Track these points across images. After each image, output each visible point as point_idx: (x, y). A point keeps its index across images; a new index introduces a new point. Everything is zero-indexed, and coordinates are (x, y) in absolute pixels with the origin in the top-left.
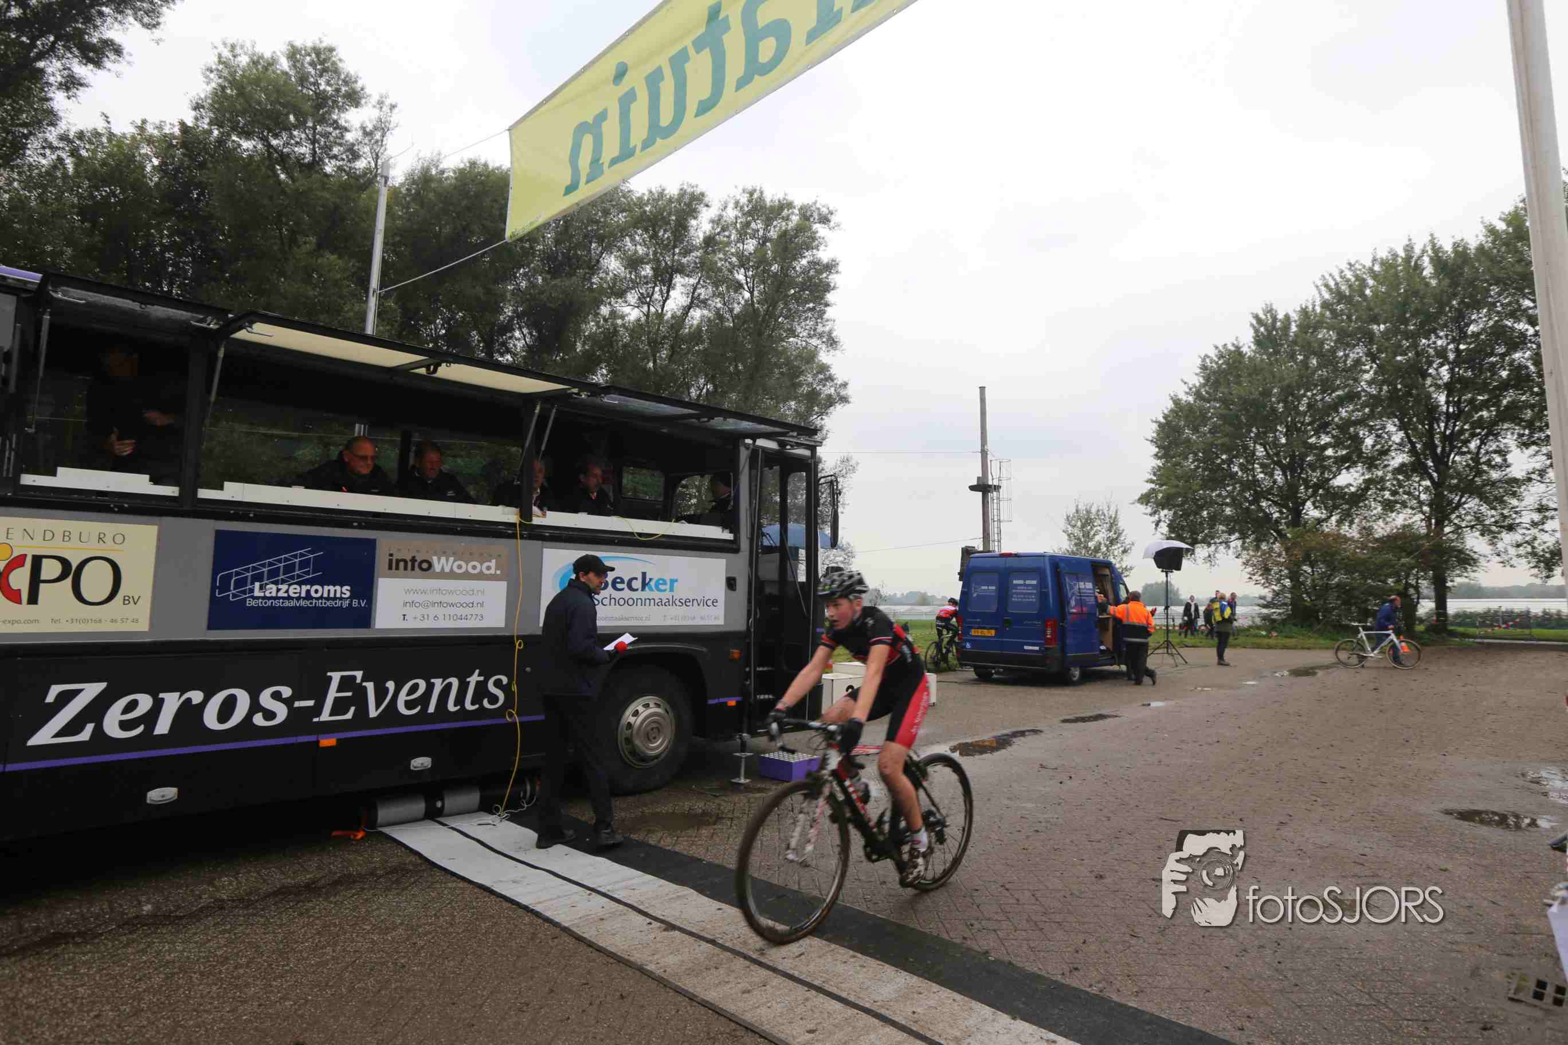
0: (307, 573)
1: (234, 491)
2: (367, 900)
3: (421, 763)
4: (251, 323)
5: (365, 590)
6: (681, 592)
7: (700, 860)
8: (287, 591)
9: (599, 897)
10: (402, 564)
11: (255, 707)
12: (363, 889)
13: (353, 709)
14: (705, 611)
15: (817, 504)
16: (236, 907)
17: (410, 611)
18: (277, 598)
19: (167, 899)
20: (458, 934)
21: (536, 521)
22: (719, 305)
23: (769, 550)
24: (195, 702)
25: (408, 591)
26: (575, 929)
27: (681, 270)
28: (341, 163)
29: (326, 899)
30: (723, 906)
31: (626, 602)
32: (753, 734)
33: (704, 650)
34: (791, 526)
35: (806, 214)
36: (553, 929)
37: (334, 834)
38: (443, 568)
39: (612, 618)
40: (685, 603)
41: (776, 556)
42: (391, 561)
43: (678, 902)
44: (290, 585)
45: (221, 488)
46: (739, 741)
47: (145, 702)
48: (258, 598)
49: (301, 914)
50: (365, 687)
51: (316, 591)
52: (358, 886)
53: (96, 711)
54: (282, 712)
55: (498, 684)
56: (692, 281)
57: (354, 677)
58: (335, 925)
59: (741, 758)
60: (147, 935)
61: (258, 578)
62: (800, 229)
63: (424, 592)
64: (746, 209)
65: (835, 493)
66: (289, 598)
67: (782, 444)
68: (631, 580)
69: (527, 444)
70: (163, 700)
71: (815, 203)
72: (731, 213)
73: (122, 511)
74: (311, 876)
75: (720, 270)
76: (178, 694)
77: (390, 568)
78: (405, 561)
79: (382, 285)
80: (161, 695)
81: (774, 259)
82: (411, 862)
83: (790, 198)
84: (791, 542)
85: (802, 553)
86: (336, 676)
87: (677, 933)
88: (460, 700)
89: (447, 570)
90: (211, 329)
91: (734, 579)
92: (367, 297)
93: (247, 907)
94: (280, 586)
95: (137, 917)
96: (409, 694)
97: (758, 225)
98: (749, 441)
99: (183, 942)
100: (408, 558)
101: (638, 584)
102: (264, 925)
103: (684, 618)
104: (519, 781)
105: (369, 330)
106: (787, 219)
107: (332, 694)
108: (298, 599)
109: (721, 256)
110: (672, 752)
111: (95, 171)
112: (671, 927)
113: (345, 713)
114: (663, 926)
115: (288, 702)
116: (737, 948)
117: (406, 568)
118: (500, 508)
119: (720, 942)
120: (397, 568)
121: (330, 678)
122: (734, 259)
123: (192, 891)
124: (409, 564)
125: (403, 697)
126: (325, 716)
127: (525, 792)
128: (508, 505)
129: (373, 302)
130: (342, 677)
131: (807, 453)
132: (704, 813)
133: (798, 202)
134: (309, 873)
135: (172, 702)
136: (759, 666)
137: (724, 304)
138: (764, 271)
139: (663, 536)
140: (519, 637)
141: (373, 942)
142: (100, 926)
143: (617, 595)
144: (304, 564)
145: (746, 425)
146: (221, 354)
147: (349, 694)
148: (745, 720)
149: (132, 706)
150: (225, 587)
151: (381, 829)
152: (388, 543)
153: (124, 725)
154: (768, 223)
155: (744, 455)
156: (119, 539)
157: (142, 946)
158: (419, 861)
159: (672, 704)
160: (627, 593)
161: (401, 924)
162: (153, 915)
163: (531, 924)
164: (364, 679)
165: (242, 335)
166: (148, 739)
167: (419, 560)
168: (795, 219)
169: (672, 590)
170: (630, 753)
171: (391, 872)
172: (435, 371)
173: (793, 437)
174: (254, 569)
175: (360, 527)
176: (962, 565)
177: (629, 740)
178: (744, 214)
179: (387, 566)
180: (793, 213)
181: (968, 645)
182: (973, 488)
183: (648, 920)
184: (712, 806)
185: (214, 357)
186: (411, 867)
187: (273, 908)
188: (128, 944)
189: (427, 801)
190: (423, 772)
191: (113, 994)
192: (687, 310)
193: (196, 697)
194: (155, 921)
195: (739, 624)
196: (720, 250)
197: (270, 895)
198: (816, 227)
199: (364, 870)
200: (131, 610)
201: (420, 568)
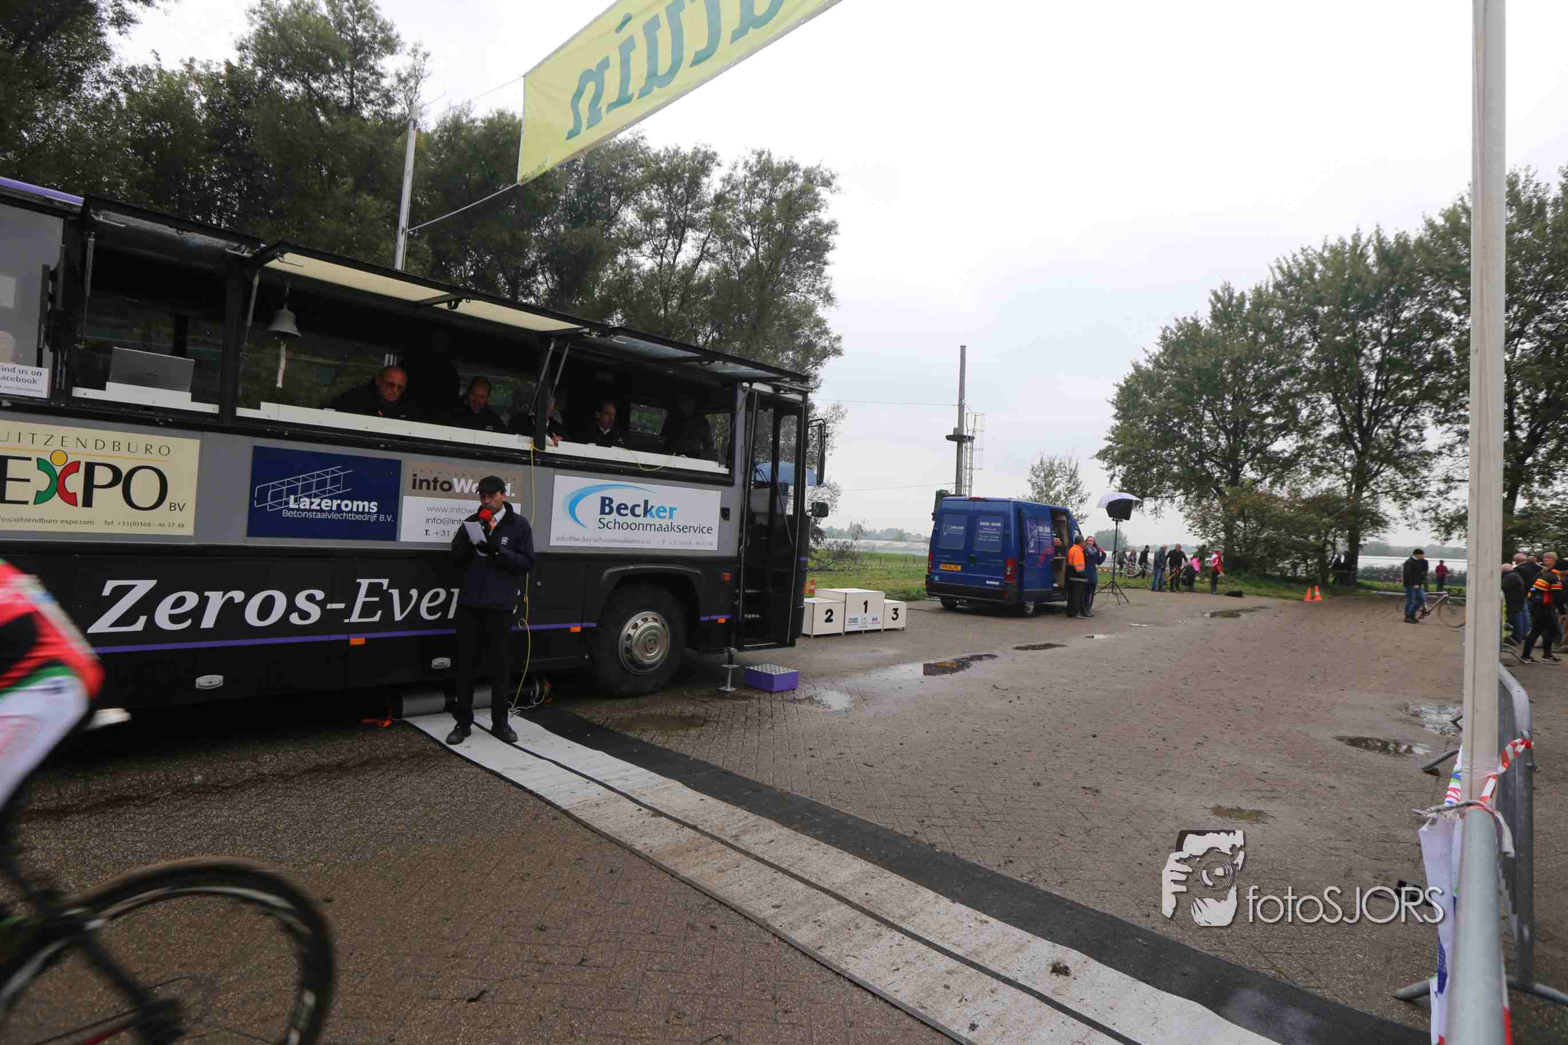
0: (338, 489)
1: (270, 411)
2: (391, 780)
3: (441, 662)
4: (283, 253)
5: (391, 506)
6: (679, 520)
7: (688, 757)
8: (319, 505)
9: (596, 785)
10: (425, 484)
11: (291, 607)
12: (388, 770)
13: (380, 612)
14: (699, 536)
15: (806, 445)
16: (277, 780)
17: (433, 528)
18: (310, 510)
19: (216, 770)
20: (471, 812)
21: (549, 449)
22: (727, 259)
23: (761, 485)
24: (237, 601)
26: (573, 812)
27: (692, 224)
28: (377, 108)
29: (355, 777)
30: (705, 797)
31: (629, 526)
32: (741, 648)
33: (699, 572)
34: (782, 464)
35: (810, 177)
36: (554, 812)
37: (365, 721)
38: (462, 489)
39: (614, 541)
40: (682, 529)
41: (768, 490)
42: (415, 481)
43: (666, 792)
44: (322, 499)
45: (258, 407)
46: (727, 654)
47: (192, 599)
48: (293, 510)
49: (333, 789)
50: (391, 594)
51: (346, 506)
52: (384, 767)
53: (147, 605)
54: (315, 613)
56: (703, 235)
57: (381, 585)
58: (362, 800)
59: (728, 669)
60: (198, 802)
61: (293, 491)
62: (804, 191)
63: (445, 510)
64: (755, 169)
65: (823, 437)
66: (321, 511)
67: (777, 389)
68: (634, 506)
69: (541, 379)
70: (208, 598)
71: (819, 167)
72: (741, 173)
73: (168, 425)
74: (343, 757)
75: (728, 226)
76: (222, 593)
77: (414, 487)
78: (428, 481)
79: (412, 223)
80: (207, 594)
81: (779, 218)
82: (431, 748)
83: (796, 161)
84: (781, 479)
85: (791, 489)
86: (365, 583)
87: (664, 818)
89: (466, 491)
90: (245, 258)
91: (728, 510)
92: (396, 234)
93: (286, 782)
94: (313, 500)
95: (189, 786)
96: (430, 601)
97: (765, 185)
98: (746, 385)
99: (229, 809)
100: (431, 479)
101: (639, 511)
102: (299, 797)
103: (681, 543)
104: (529, 682)
105: (399, 266)
106: (792, 181)
107: (361, 598)
108: (330, 511)
109: (730, 213)
110: (667, 663)
111: (147, 107)
112: (657, 813)
113: (373, 615)
114: (651, 812)
115: (321, 604)
116: (715, 833)
117: (428, 488)
118: (517, 437)
119: (701, 827)
120: (421, 487)
121: (360, 584)
122: (742, 217)
123: (238, 765)
124: (432, 484)
125: (425, 604)
126: (355, 618)
127: (535, 692)
128: (523, 434)
129: (402, 240)
130: (370, 584)
131: (799, 398)
132: (693, 717)
133: (803, 166)
134: (342, 754)
135: (216, 600)
136: (748, 588)
137: (732, 258)
138: (769, 228)
139: (664, 468)
141: (395, 815)
142: (156, 791)
143: (621, 519)
144: (335, 481)
145: (744, 369)
146: (256, 281)
147: (377, 599)
148: (733, 636)
149: (180, 602)
150: (262, 498)
151: (405, 719)
152: (412, 465)
153: (174, 619)
154: (774, 183)
155: (741, 396)
156: (164, 451)
157: (192, 811)
158: (438, 748)
159: (668, 620)
160: (630, 519)
161: (421, 801)
162: (204, 785)
163: (535, 806)
164: (390, 587)
165: (274, 264)
166: (195, 631)
167: (441, 480)
168: (800, 181)
169: (671, 517)
170: (629, 660)
171: (413, 757)
172: (456, 306)
173: (786, 382)
174: (289, 483)
175: (386, 449)
176: (936, 507)
177: (628, 650)
178: (753, 174)
179: (411, 485)
180: (797, 175)
181: (937, 578)
182: (949, 438)
183: (639, 807)
184: (701, 711)
185: (251, 284)
186: (431, 753)
187: (308, 783)
188: (181, 808)
189: (447, 695)
190: (442, 671)
191: (167, 849)
192: (696, 262)
193: (238, 596)
194: (206, 790)
195: (731, 551)
196: (729, 208)
197: (305, 772)
198: (819, 189)
199: (390, 754)
200: (177, 516)
201: (441, 486)
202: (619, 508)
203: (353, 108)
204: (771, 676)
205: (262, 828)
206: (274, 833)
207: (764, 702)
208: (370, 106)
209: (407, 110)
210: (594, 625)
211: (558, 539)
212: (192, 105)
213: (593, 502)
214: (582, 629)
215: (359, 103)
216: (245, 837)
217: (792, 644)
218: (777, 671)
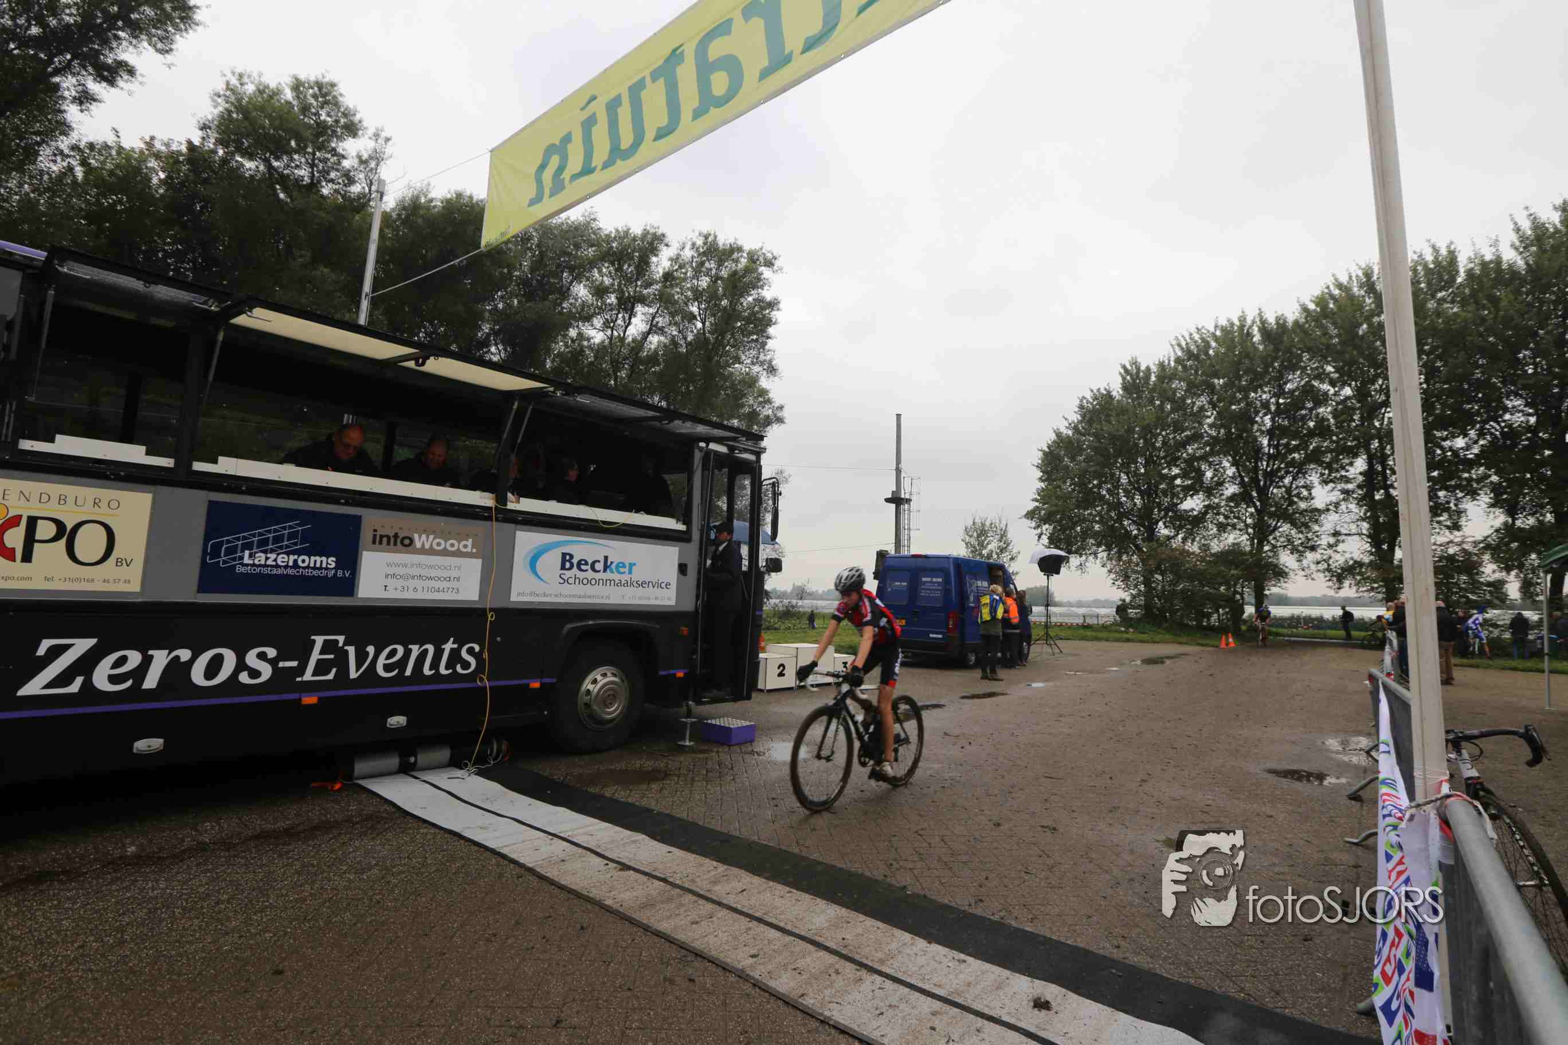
0: (296, 544)
1: (227, 466)
2: (343, 844)
3: (398, 721)
4: (251, 308)
5: (350, 562)
6: (639, 575)
7: (651, 810)
8: (275, 560)
9: (561, 842)
10: (385, 540)
11: (241, 666)
12: (340, 834)
13: (334, 670)
14: (658, 592)
15: (760, 503)
16: (219, 849)
17: (392, 583)
18: (265, 565)
19: (151, 841)
20: (430, 873)
21: (511, 506)
22: (675, 333)
24: (183, 659)
25: (389, 565)
26: (538, 869)
27: (642, 300)
28: (337, 186)
29: (304, 843)
30: (672, 849)
31: (589, 582)
32: (699, 702)
33: (658, 626)
35: (753, 258)
36: (518, 869)
37: (313, 785)
38: (423, 545)
39: (574, 596)
40: (641, 585)
42: (375, 536)
43: (632, 846)
44: (278, 555)
45: (216, 462)
46: (685, 708)
47: (134, 658)
48: (247, 565)
49: (280, 856)
50: (347, 651)
51: (303, 561)
52: (335, 832)
53: (86, 665)
54: (266, 671)
55: (470, 651)
56: (652, 311)
57: (337, 641)
58: (313, 866)
59: (686, 723)
60: (131, 874)
61: (248, 546)
62: (747, 270)
63: (405, 566)
64: (701, 250)
65: (776, 495)
66: (277, 566)
67: (732, 449)
68: (594, 563)
69: (504, 440)
70: (152, 656)
71: (761, 249)
72: (688, 254)
73: (119, 479)
74: (290, 822)
75: (676, 302)
76: (167, 651)
77: (374, 542)
78: (389, 538)
79: (375, 288)
80: (150, 652)
81: (724, 295)
82: (384, 810)
83: (740, 243)
86: (319, 640)
87: (632, 872)
88: (435, 665)
89: (427, 546)
90: (212, 311)
91: (685, 565)
92: (360, 298)
93: (228, 850)
94: (269, 556)
95: (121, 858)
96: (388, 657)
97: (712, 265)
98: (702, 444)
99: (166, 880)
100: (391, 534)
101: (599, 566)
102: (245, 865)
103: (640, 598)
104: (487, 741)
106: (737, 261)
107: (315, 656)
108: (286, 567)
109: (678, 290)
110: (626, 714)
111: (104, 181)
112: (625, 867)
113: (327, 673)
114: (618, 866)
115: (273, 662)
116: (686, 886)
117: (388, 543)
118: (478, 493)
119: (671, 879)
120: (381, 543)
121: (314, 641)
122: (689, 293)
123: (175, 834)
124: (392, 540)
125: (381, 661)
126: (308, 676)
127: (492, 750)
128: (485, 491)
129: (365, 303)
130: (325, 641)
131: (752, 458)
133: (747, 248)
134: (289, 819)
135: (160, 659)
137: (679, 332)
138: (716, 305)
139: (624, 525)
140: (491, 610)
141: (349, 880)
142: (85, 865)
143: (581, 575)
144: (293, 535)
145: (701, 429)
146: (220, 337)
147: (332, 656)
148: (692, 690)
149: (122, 661)
150: (215, 553)
151: (357, 781)
152: (373, 520)
153: (113, 679)
154: (720, 263)
155: (698, 456)
156: (114, 504)
157: (124, 885)
158: (392, 809)
159: (626, 673)
160: (590, 574)
161: (376, 864)
162: (137, 856)
163: (497, 865)
164: (345, 643)
165: (241, 320)
166: (136, 692)
167: (401, 535)
168: (744, 261)
169: (630, 572)
170: (589, 716)
171: (366, 820)
172: (423, 364)
173: (740, 442)
174: (245, 538)
175: (347, 504)
177: (587, 706)
178: (699, 255)
179: (371, 540)
180: (742, 256)
182: (888, 500)
183: (606, 862)
184: (660, 765)
185: (215, 341)
186: (385, 815)
187: (253, 850)
188: (113, 882)
189: (401, 757)
190: (399, 730)
191: (96, 927)
192: (646, 335)
193: (185, 654)
194: (139, 861)
195: (689, 605)
196: (677, 285)
197: (251, 838)
198: (762, 269)
199: (339, 817)
200: (123, 572)
201: (402, 543)
202: (579, 564)
203: (314, 186)
204: (729, 729)
205: (204, 899)
206: (217, 903)
207: (723, 755)
208: (330, 185)
209: (367, 189)
210: (554, 680)
211: (519, 594)
212: (150, 180)
213: (552, 559)
214: (541, 684)
215: (319, 182)
216: (184, 909)
217: (749, 698)
218: (734, 723)
